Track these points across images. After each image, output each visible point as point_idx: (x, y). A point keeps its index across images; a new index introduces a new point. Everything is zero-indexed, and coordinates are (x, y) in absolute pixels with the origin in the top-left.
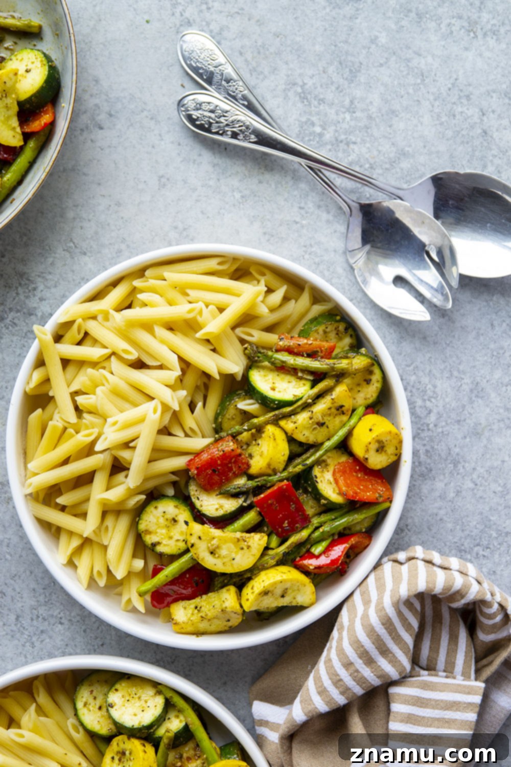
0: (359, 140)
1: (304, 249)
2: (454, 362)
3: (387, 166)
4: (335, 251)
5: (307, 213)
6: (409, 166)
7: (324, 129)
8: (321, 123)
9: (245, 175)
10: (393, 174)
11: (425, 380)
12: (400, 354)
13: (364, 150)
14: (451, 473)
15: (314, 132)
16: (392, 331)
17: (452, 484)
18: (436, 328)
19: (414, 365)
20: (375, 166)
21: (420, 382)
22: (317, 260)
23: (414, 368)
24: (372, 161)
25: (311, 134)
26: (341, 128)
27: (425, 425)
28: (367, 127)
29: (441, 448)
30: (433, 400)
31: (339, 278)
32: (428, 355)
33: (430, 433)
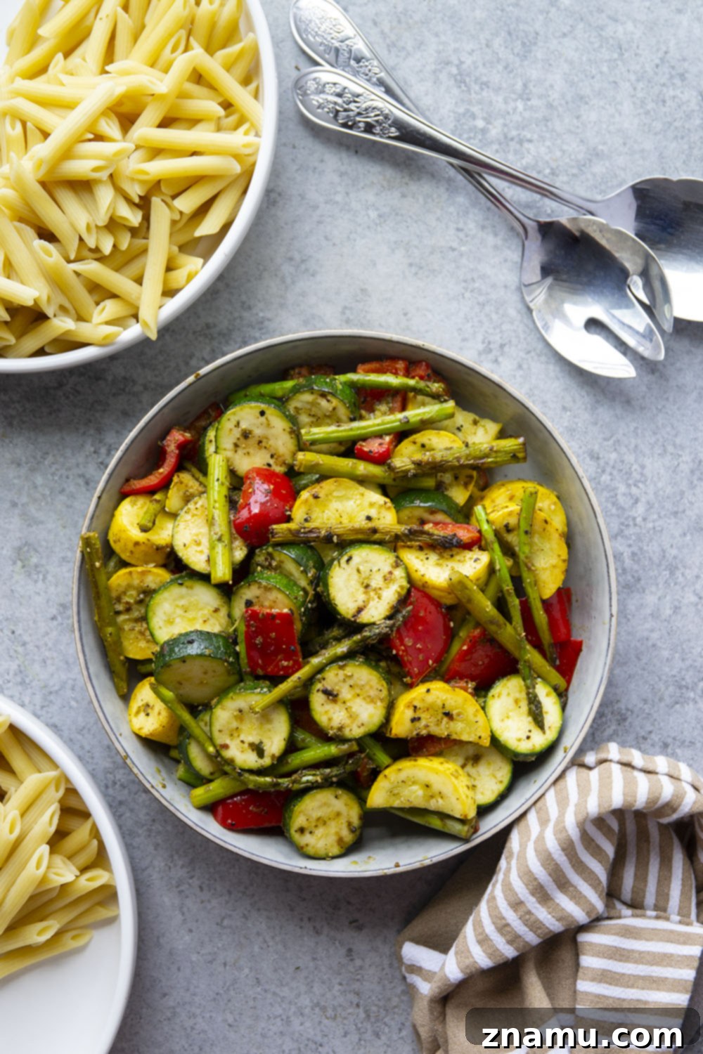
0: (535, 137)
1: (464, 284)
2: (668, 433)
3: (575, 171)
4: (506, 287)
5: (467, 236)
6: (604, 170)
7: (489, 122)
8: (485, 115)
9: (383, 187)
10: (582, 182)
11: (630, 458)
12: (595, 424)
13: (543, 150)
14: (666, 582)
15: (475, 127)
16: (584, 393)
17: (668, 598)
18: (644, 388)
19: (614, 438)
20: (557, 172)
21: (622, 462)
22: (481, 299)
23: (615, 442)
24: (554, 165)
25: (471, 130)
26: (511, 121)
27: (630, 519)
28: (546, 120)
29: (652, 549)
30: (641, 485)
31: (512, 323)
32: (635, 425)
33: (637, 530)
